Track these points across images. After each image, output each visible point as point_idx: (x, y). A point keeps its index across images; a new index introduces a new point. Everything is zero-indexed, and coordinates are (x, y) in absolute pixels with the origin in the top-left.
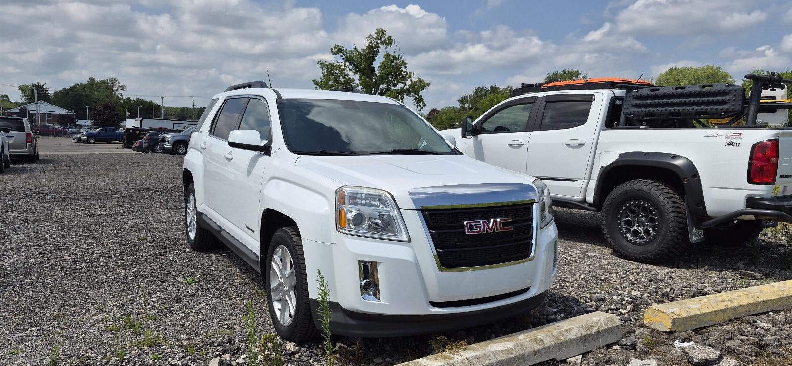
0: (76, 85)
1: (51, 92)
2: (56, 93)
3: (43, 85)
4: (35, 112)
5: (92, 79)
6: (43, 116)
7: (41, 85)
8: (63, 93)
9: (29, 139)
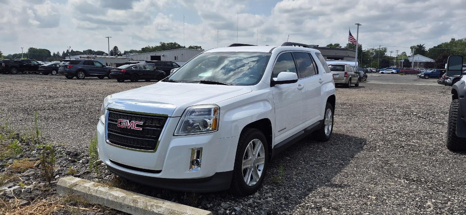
0: (442, 44)
1: (427, 49)
2: (430, 50)
3: (423, 45)
4: (412, 61)
5: (453, 39)
6: (416, 63)
7: (422, 45)
8: (433, 49)
9: (346, 75)
